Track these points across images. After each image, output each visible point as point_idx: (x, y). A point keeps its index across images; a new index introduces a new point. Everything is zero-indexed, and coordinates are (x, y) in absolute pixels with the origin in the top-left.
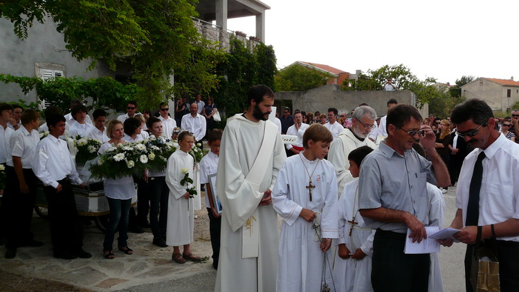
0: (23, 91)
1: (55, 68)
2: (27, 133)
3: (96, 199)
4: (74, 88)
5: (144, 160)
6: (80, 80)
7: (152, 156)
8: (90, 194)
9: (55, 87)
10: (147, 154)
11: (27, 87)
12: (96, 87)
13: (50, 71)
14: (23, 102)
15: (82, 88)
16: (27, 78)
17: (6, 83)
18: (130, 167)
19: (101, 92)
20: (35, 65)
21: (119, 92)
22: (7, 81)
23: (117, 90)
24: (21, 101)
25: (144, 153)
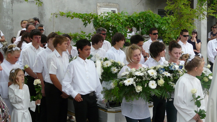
0: (84, 24)
1: (111, 7)
2: (58, 55)
3: (114, 114)
4: (121, 21)
5: (153, 85)
6: (126, 14)
7: (161, 82)
8: (109, 110)
9: (107, 21)
10: (156, 80)
11: (87, 21)
12: (139, 20)
13: (107, 9)
14: (84, 33)
15: (127, 21)
16: (86, 14)
17: (72, 18)
18: (138, 92)
19: (143, 24)
20: (97, 5)
21: (157, 22)
22: (73, 17)
23: (155, 21)
24: (82, 32)
25: (153, 79)
